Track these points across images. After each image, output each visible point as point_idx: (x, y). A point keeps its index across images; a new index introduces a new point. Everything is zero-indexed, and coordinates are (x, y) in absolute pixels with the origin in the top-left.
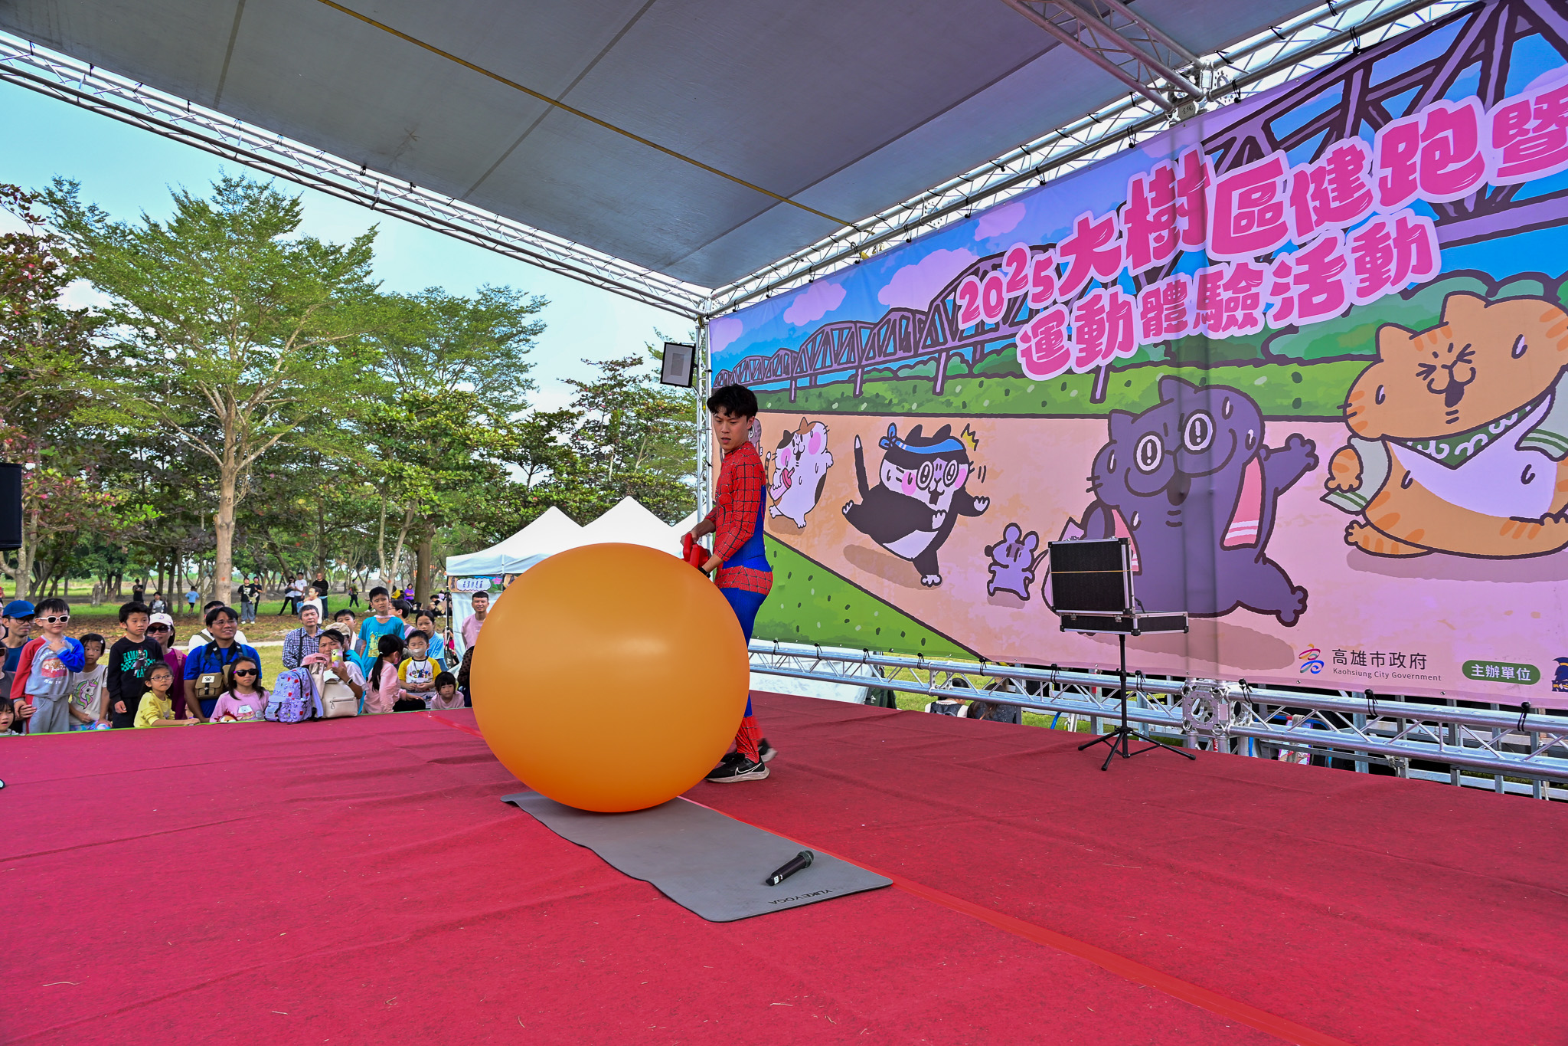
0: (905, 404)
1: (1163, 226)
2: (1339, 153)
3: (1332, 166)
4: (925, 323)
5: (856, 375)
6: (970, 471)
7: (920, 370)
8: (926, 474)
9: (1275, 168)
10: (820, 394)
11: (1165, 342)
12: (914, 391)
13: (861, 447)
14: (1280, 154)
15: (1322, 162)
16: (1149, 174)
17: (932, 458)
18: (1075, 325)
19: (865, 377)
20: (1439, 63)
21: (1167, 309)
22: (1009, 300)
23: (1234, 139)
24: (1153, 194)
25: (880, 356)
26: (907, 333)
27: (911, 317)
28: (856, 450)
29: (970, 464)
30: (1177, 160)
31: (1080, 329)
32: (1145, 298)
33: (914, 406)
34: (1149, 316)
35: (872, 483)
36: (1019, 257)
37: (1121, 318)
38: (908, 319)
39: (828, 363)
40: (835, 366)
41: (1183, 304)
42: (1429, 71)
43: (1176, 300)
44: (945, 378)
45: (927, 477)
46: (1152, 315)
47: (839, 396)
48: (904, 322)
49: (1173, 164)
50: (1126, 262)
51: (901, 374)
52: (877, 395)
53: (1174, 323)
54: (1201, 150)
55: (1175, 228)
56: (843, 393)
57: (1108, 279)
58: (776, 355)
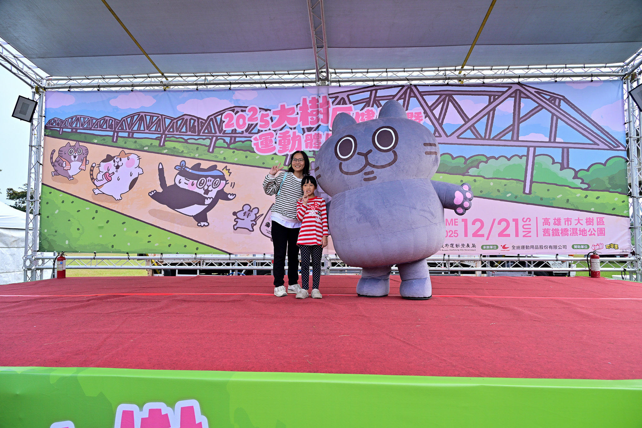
0: (191, 154)
1: (314, 115)
2: (368, 110)
3: (366, 113)
4: (205, 124)
5: (161, 137)
6: (226, 184)
7: (200, 141)
8: (202, 182)
9: (350, 109)
10: (136, 142)
11: (313, 151)
12: (197, 149)
13: (163, 168)
14: (352, 105)
15: (364, 111)
16: (309, 98)
17: (206, 177)
18: (278, 139)
19: (167, 139)
20: (394, 96)
21: (314, 141)
22: (249, 124)
23: (338, 97)
24: (311, 104)
25: (177, 132)
26: (194, 126)
27: (197, 120)
28: (159, 169)
29: (226, 181)
30: (320, 97)
31: (279, 140)
32: (307, 136)
33: (197, 156)
34: (308, 142)
35: (169, 183)
36: (253, 110)
37: (297, 140)
38: (195, 120)
39: (142, 128)
40: (147, 131)
41: (320, 141)
42: (391, 97)
43: (318, 139)
44: (215, 147)
45: (203, 184)
46: (309, 141)
47: (149, 145)
48: (192, 121)
49: (318, 98)
50: (299, 123)
51: (189, 141)
52: (174, 148)
53: (317, 146)
54: (328, 97)
55: (318, 117)
56: (151, 144)
57: (293, 127)
58: (103, 118)
